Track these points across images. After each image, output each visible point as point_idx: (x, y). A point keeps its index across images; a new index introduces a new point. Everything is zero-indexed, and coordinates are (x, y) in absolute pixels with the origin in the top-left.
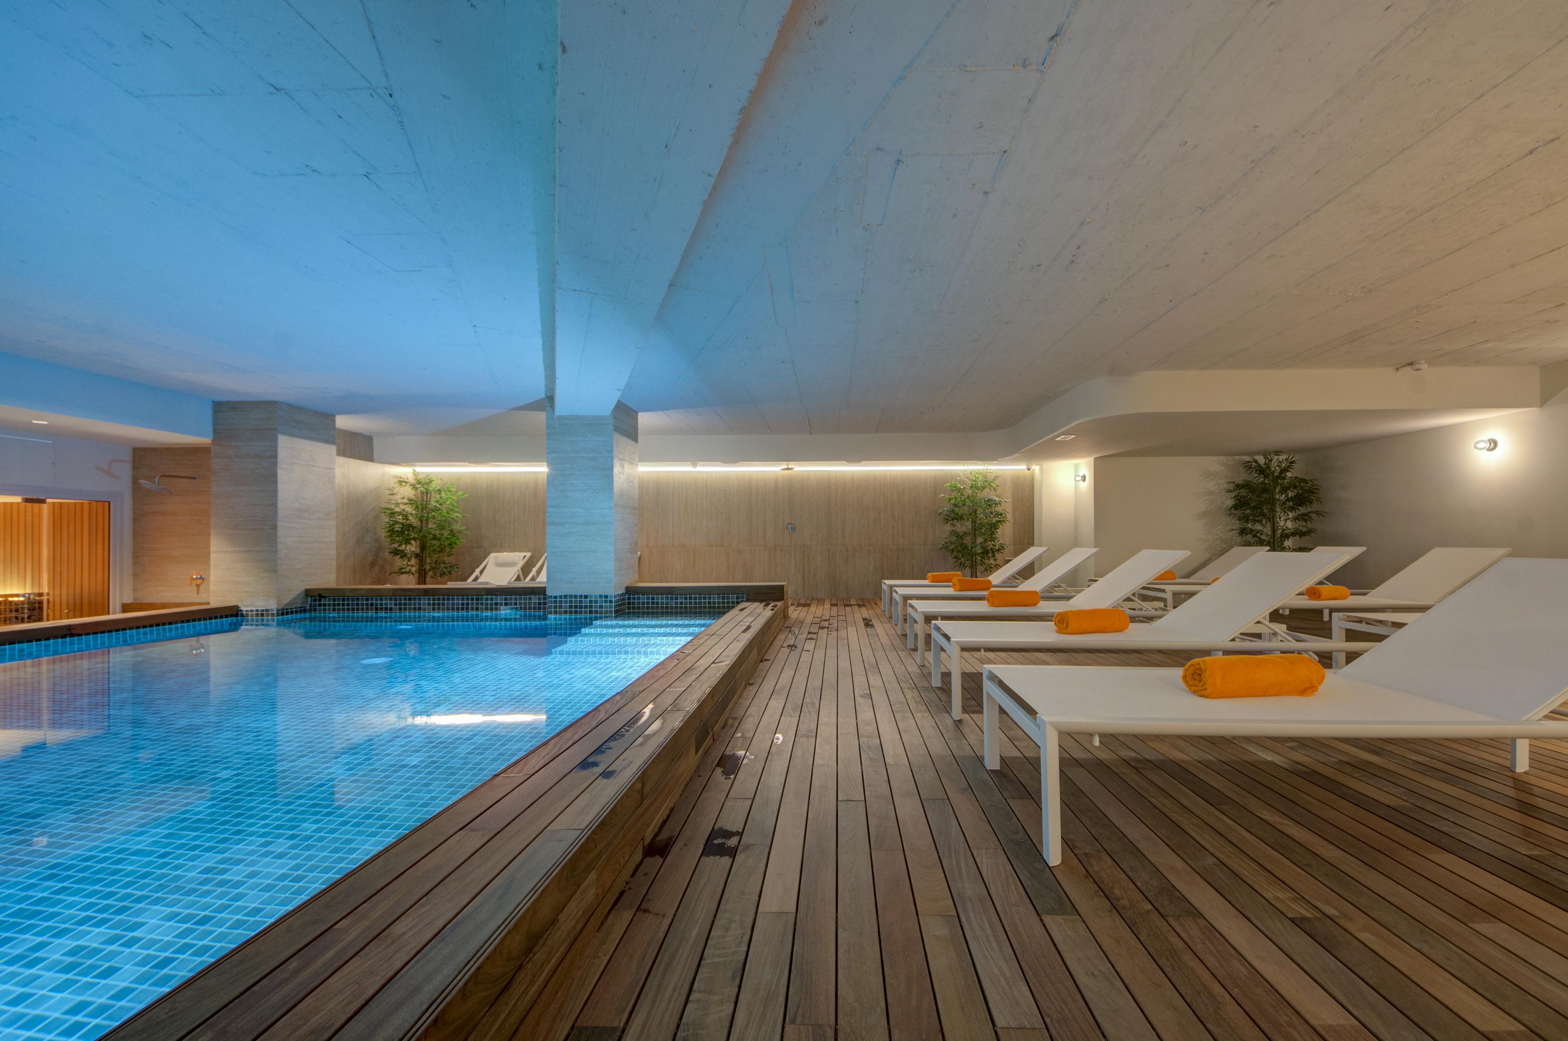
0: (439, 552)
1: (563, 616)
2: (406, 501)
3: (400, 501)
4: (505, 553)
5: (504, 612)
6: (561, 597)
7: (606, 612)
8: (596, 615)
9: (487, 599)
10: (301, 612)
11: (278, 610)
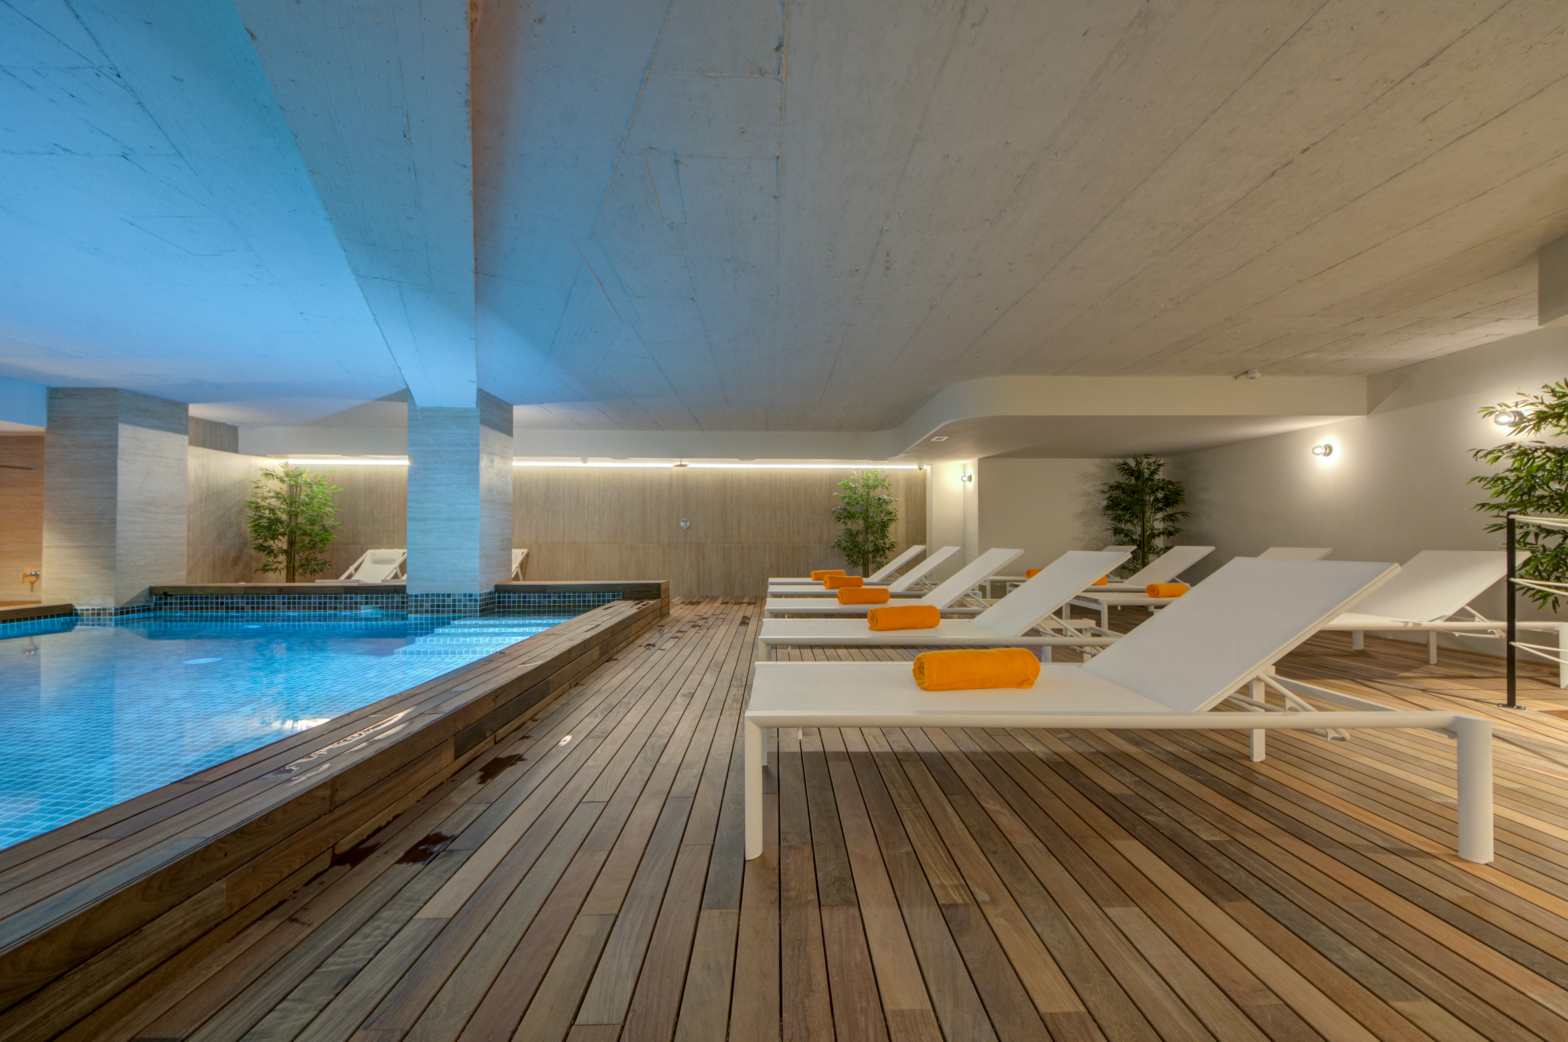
0: (311, 548)
1: (424, 616)
2: (272, 494)
3: (266, 494)
4: (383, 550)
5: (365, 611)
6: (422, 595)
7: (471, 612)
8: (460, 614)
9: (346, 598)
10: (144, 611)
11: (116, 609)
